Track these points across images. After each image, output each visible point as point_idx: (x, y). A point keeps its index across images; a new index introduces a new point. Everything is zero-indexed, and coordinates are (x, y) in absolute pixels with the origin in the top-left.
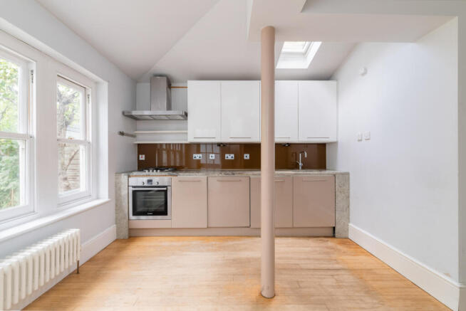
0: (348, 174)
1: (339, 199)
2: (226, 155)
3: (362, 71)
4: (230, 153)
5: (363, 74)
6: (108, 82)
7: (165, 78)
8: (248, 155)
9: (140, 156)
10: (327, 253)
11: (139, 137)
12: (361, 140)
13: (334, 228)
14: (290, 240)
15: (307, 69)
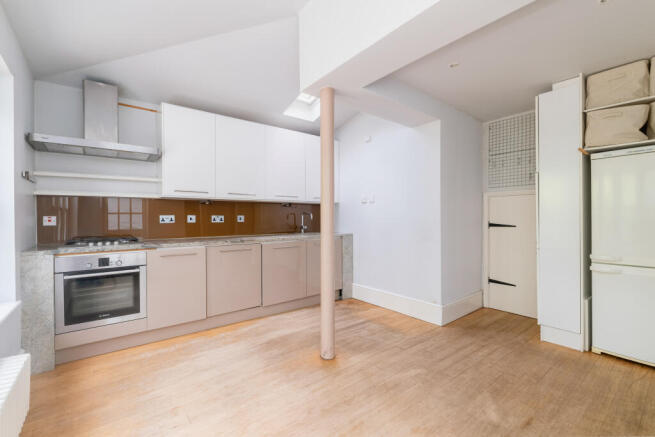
0: (352, 235)
1: (345, 260)
2: (213, 217)
3: (368, 139)
4: (218, 214)
5: (367, 142)
6: (14, 75)
7: (116, 88)
8: (243, 217)
9: (45, 218)
10: (346, 314)
11: (40, 182)
12: (365, 203)
13: (341, 291)
14: (305, 311)
15: (313, 123)
